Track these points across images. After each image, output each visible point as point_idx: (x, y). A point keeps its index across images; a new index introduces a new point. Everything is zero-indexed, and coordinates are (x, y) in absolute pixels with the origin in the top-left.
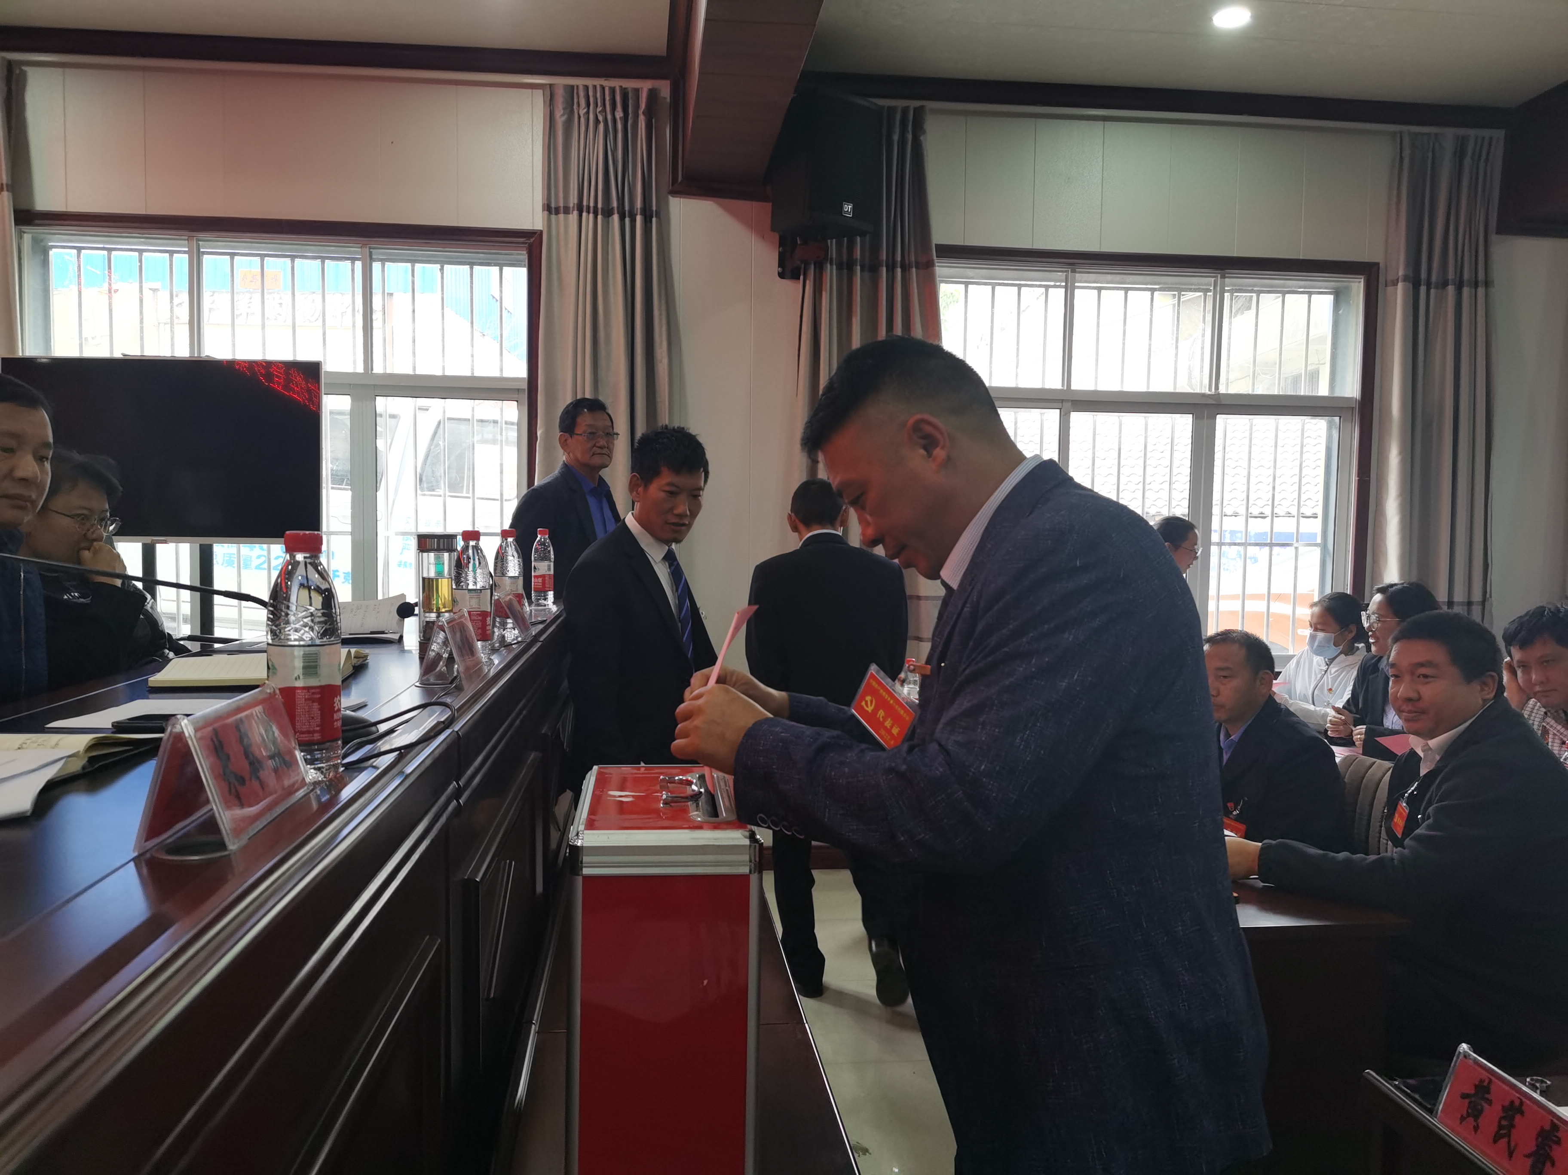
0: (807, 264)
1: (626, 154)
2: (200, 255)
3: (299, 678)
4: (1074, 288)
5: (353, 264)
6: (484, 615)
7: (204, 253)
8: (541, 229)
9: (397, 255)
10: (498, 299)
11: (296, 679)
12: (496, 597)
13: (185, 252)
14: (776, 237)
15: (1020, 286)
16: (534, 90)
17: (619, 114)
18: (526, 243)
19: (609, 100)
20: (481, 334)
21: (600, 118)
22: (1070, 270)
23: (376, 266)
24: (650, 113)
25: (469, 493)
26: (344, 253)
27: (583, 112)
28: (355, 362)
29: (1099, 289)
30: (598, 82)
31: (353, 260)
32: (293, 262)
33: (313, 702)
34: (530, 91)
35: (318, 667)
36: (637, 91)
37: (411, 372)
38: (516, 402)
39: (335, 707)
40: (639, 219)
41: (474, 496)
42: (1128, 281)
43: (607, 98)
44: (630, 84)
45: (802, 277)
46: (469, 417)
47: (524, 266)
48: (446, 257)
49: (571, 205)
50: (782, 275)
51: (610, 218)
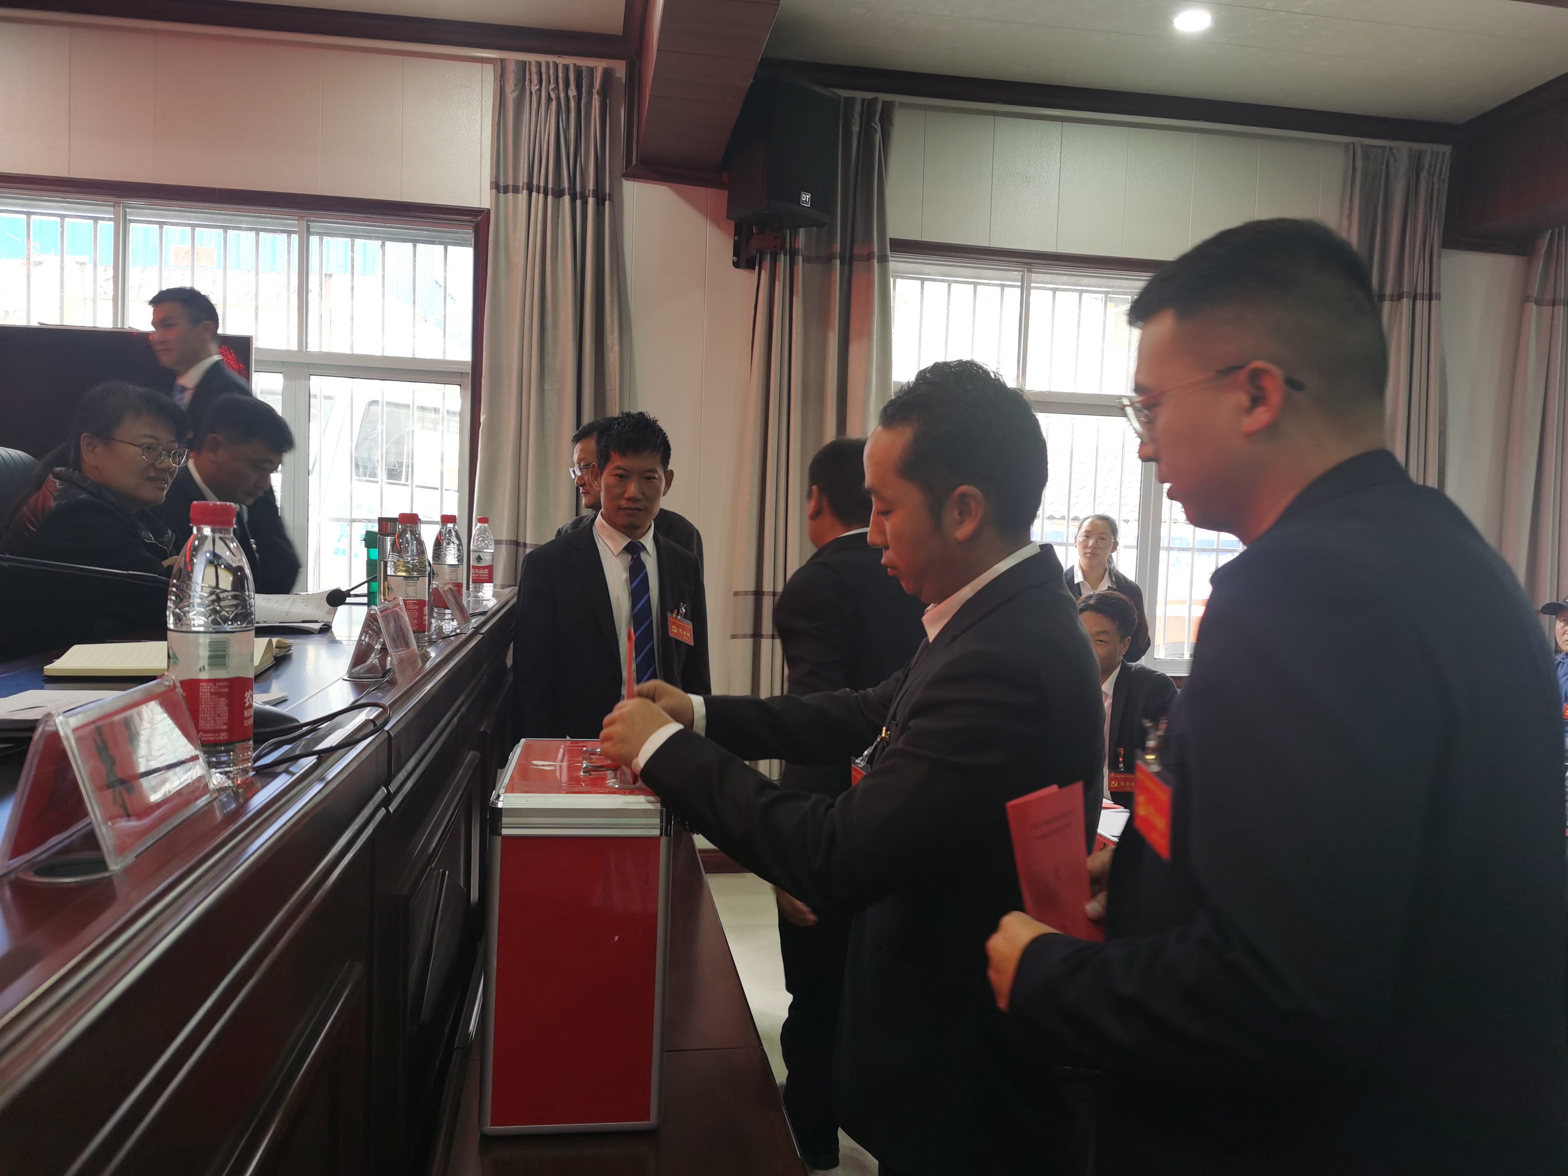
0: (762, 254)
1: (579, 134)
2: (126, 222)
3: (204, 669)
4: (1029, 289)
5: (289, 237)
6: (421, 603)
7: (131, 221)
8: (489, 207)
9: (337, 229)
10: (442, 285)
11: (200, 670)
12: (434, 586)
13: (110, 219)
14: (732, 224)
15: (976, 285)
16: (484, 64)
17: (572, 92)
18: (472, 222)
19: (563, 78)
20: (424, 320)
21: (553, 96)
22: (1026, 270)
23: (314, 240)
24: (604, 93)
25: (407, 481)
26: (281, 225)
27: (535, 88)
28: (288, 340)
29: (1054, 290)
30: (551, 59)
31: (289, 233)
32: (225, 232)
33: (220, 697)
34: (480, 64)
35: (227, 656)
36: (591, 70)
37: (348, 352)
38: (459, 387)
39: (246, 703)
40: (591, 201)
41: (412, 483)
42: (1083, 283)
43: (561, 75)
44: (584, 62)
45: (757, 267)
46: (409, 402)
47: (470, 246)
48: (386, 233)
49: (521, 184)
50: (736, 265)
51: (561, 199)
